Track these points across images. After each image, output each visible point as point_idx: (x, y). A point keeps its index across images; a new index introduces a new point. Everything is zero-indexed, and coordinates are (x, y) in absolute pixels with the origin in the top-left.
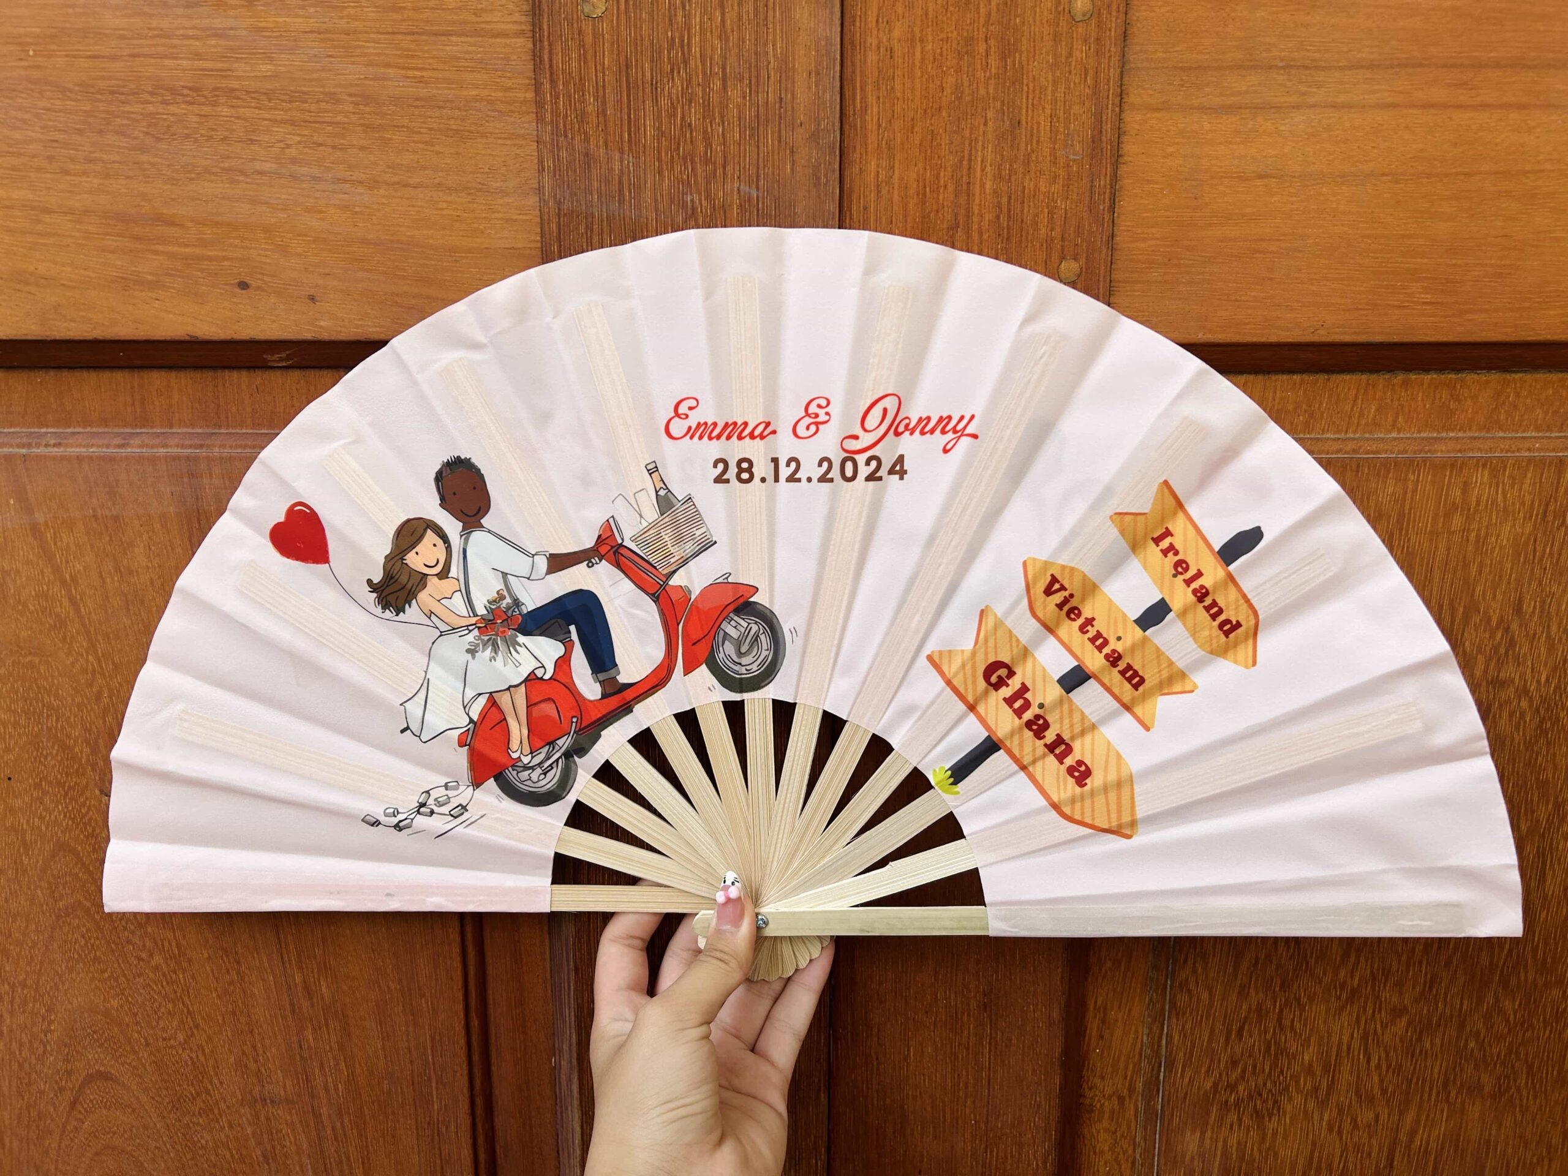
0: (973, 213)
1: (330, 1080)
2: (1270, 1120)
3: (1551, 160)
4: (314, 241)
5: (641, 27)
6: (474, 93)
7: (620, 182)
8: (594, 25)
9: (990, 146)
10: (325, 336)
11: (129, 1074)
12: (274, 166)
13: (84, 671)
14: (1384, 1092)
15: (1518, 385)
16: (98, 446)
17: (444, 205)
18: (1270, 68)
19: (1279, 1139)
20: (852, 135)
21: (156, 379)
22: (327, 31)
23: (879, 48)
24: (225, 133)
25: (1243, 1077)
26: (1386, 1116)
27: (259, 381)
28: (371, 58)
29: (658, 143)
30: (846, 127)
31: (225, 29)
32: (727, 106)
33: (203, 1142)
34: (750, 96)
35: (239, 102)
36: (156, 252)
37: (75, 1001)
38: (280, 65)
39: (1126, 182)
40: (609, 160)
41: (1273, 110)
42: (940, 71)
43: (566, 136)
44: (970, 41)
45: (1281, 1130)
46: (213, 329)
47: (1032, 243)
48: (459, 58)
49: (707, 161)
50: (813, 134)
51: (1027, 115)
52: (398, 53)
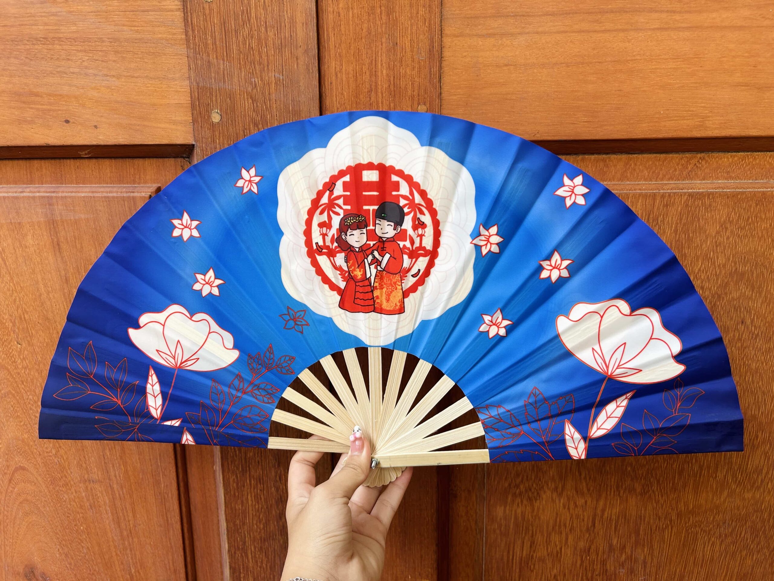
0: (378, 84)
1: (117, 473)
2: (536, 502)
3: (640, 54)
4: (95, 102)
5: (229, 6)
6: (160, 36)
7: (224, 74)
8: (209, 6)
9: (384, 55)
10: (102, 143)
11: (33, 468)
12: (78, 70)
13: (9, 290)
14: (589, 490)
15: (635, 160)
16: (12, 192)
17: (149, 85)
18: (508, 16)
19: (541, 511)
20: (324, 51)
21: (36, 163)
22: (98, 11)
23: (333, 12)
24: (58, 56)
25: (522, 481)
26: (590, 501)
27: (78, 164)
28: (117, 22)
29: (239, 56)
30: (321, 47)
31: (56, 12)
32: (268, 39)
33: (64, 498)
34: (278, 35)
35: (63, 43)
36: (32, 108)
37: (10, 435)
38: (79, 27)
39: (446, 69)
40: (218, 64)
41: (510, 36)
42: (360, 21)
43: (200, 54)
44: (373, 8)
45: (541, 507)
46: (55, 141)
47: (405, 97)
48: (153, 21)
49: (260, 64)
50: (306, 51)
51: (400, 40)
52: (127, 20)
